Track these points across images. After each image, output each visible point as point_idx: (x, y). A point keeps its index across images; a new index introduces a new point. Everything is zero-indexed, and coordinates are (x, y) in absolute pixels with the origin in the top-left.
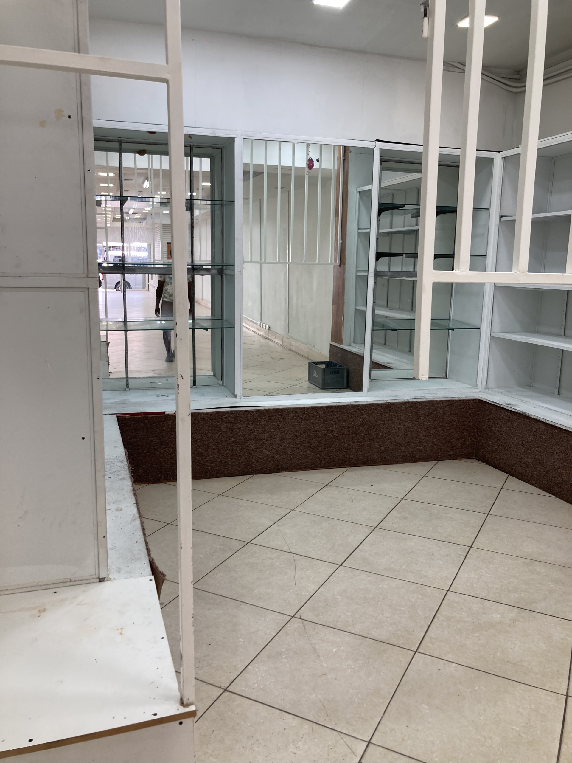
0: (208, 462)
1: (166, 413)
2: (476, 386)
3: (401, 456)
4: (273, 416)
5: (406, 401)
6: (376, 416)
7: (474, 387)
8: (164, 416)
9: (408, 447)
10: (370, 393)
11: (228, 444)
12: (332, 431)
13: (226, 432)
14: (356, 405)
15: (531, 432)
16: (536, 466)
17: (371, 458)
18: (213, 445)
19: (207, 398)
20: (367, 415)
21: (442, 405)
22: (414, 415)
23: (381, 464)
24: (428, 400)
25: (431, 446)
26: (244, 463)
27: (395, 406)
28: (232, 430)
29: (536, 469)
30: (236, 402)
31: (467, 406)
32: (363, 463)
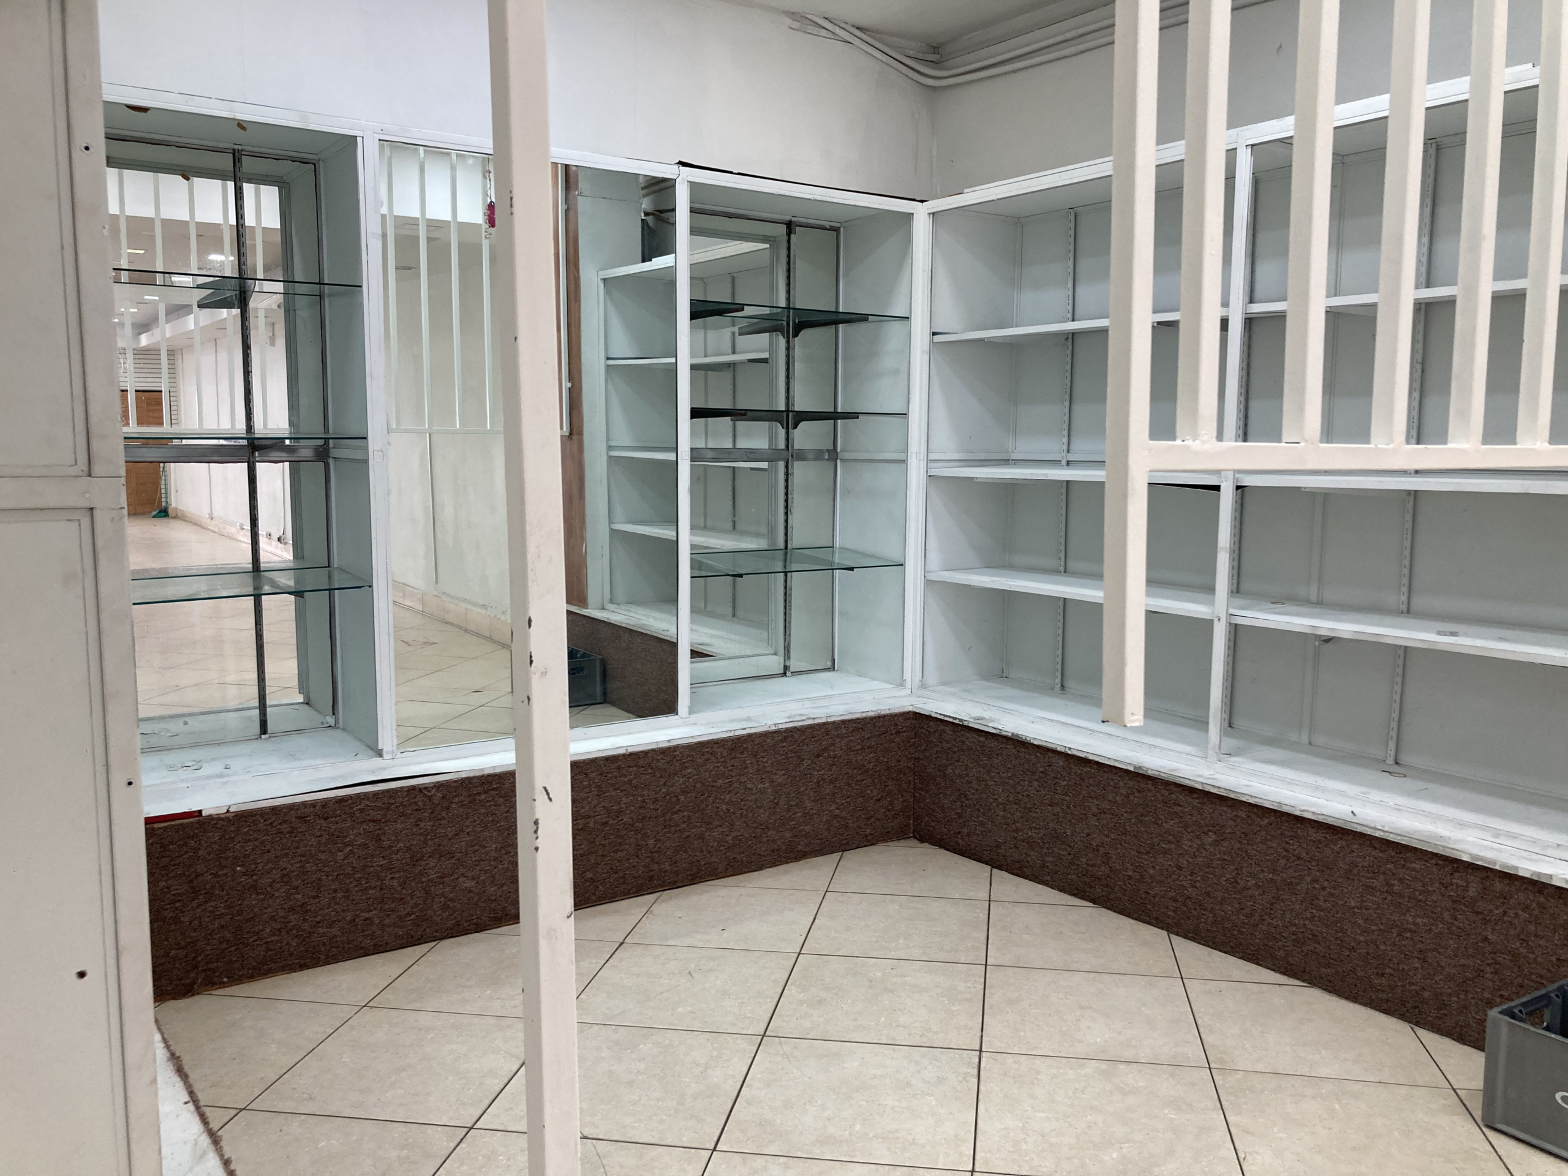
0: (321, 924)
1: (204, 814)
2: (902, 684)
3: (767, 850)
4: (479, 794)
5: (773, 728)
6: (714, 767)
7: (898, 686)
8: (198, 822)
9: (781, 830)
10: (694, 716)
11: (369, 874)
12: (620, 812)
13: (365, 846)
14: (669, 748)
15: (1033, 773)
16: (1051, 845)
17: (705, 864)
18: (333, 881)
19: (305, 763)
20: (695, 769)
21: (844, 731)
22: (791, 757)
23: (728, 874)
24: (816, 721)
25: (827, 821)
26: (413, 917)
27: (752, 741)
28: (378, 839)
29: (1050, 851)
30: (383, 769)
31: (892, 728)
32: (689, 878)
